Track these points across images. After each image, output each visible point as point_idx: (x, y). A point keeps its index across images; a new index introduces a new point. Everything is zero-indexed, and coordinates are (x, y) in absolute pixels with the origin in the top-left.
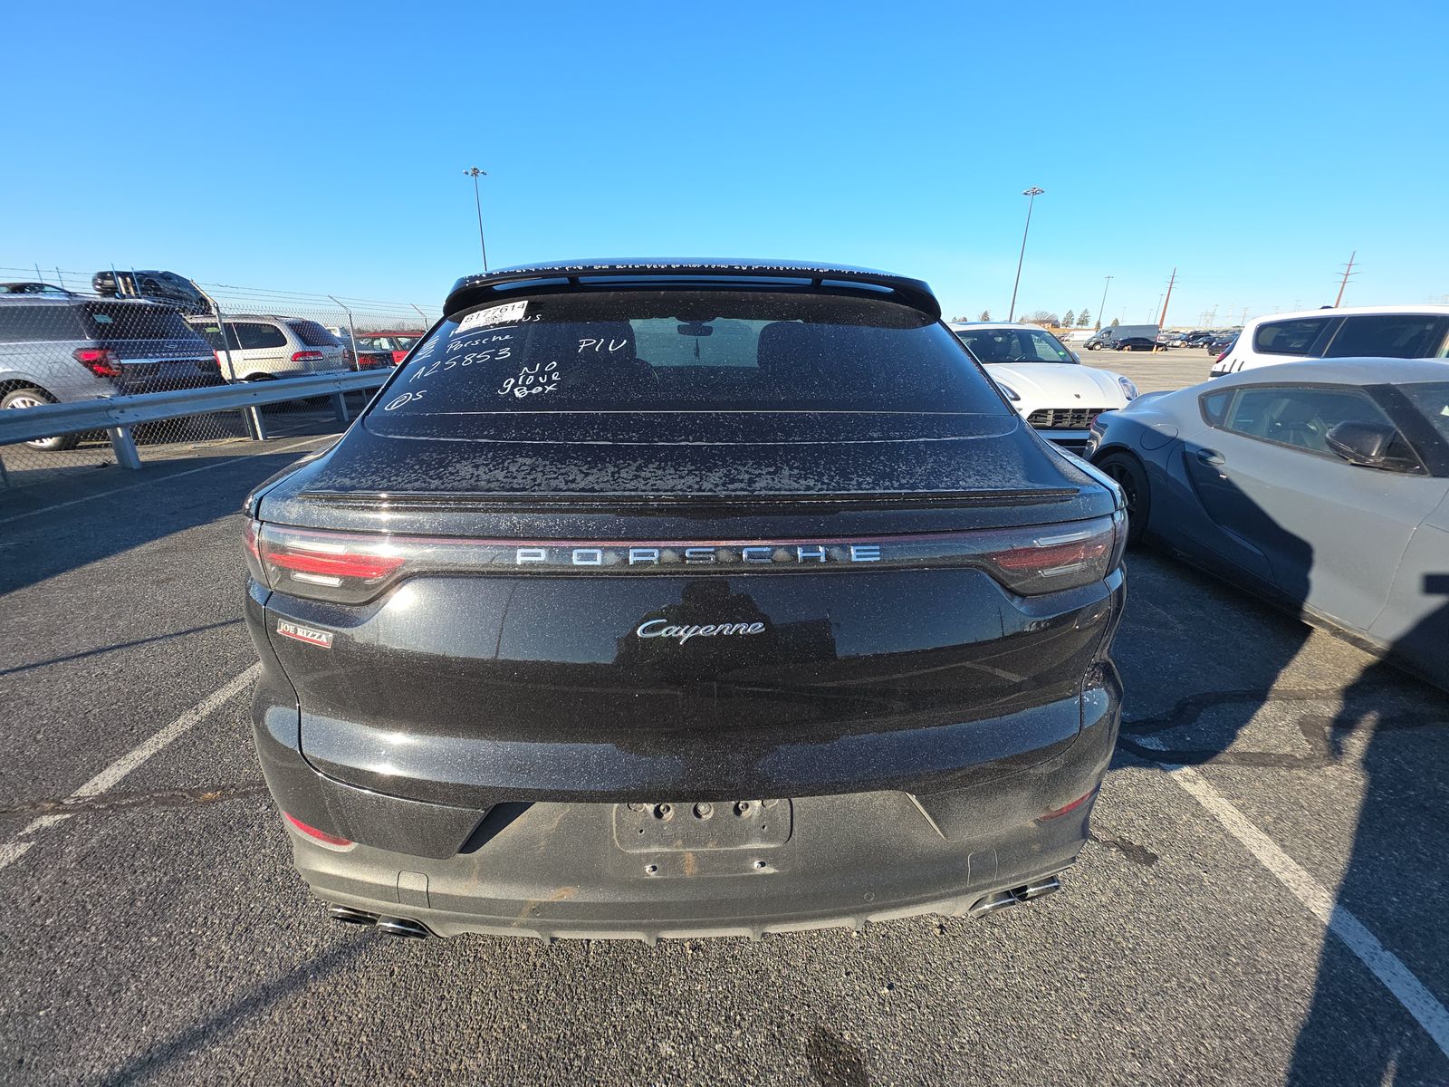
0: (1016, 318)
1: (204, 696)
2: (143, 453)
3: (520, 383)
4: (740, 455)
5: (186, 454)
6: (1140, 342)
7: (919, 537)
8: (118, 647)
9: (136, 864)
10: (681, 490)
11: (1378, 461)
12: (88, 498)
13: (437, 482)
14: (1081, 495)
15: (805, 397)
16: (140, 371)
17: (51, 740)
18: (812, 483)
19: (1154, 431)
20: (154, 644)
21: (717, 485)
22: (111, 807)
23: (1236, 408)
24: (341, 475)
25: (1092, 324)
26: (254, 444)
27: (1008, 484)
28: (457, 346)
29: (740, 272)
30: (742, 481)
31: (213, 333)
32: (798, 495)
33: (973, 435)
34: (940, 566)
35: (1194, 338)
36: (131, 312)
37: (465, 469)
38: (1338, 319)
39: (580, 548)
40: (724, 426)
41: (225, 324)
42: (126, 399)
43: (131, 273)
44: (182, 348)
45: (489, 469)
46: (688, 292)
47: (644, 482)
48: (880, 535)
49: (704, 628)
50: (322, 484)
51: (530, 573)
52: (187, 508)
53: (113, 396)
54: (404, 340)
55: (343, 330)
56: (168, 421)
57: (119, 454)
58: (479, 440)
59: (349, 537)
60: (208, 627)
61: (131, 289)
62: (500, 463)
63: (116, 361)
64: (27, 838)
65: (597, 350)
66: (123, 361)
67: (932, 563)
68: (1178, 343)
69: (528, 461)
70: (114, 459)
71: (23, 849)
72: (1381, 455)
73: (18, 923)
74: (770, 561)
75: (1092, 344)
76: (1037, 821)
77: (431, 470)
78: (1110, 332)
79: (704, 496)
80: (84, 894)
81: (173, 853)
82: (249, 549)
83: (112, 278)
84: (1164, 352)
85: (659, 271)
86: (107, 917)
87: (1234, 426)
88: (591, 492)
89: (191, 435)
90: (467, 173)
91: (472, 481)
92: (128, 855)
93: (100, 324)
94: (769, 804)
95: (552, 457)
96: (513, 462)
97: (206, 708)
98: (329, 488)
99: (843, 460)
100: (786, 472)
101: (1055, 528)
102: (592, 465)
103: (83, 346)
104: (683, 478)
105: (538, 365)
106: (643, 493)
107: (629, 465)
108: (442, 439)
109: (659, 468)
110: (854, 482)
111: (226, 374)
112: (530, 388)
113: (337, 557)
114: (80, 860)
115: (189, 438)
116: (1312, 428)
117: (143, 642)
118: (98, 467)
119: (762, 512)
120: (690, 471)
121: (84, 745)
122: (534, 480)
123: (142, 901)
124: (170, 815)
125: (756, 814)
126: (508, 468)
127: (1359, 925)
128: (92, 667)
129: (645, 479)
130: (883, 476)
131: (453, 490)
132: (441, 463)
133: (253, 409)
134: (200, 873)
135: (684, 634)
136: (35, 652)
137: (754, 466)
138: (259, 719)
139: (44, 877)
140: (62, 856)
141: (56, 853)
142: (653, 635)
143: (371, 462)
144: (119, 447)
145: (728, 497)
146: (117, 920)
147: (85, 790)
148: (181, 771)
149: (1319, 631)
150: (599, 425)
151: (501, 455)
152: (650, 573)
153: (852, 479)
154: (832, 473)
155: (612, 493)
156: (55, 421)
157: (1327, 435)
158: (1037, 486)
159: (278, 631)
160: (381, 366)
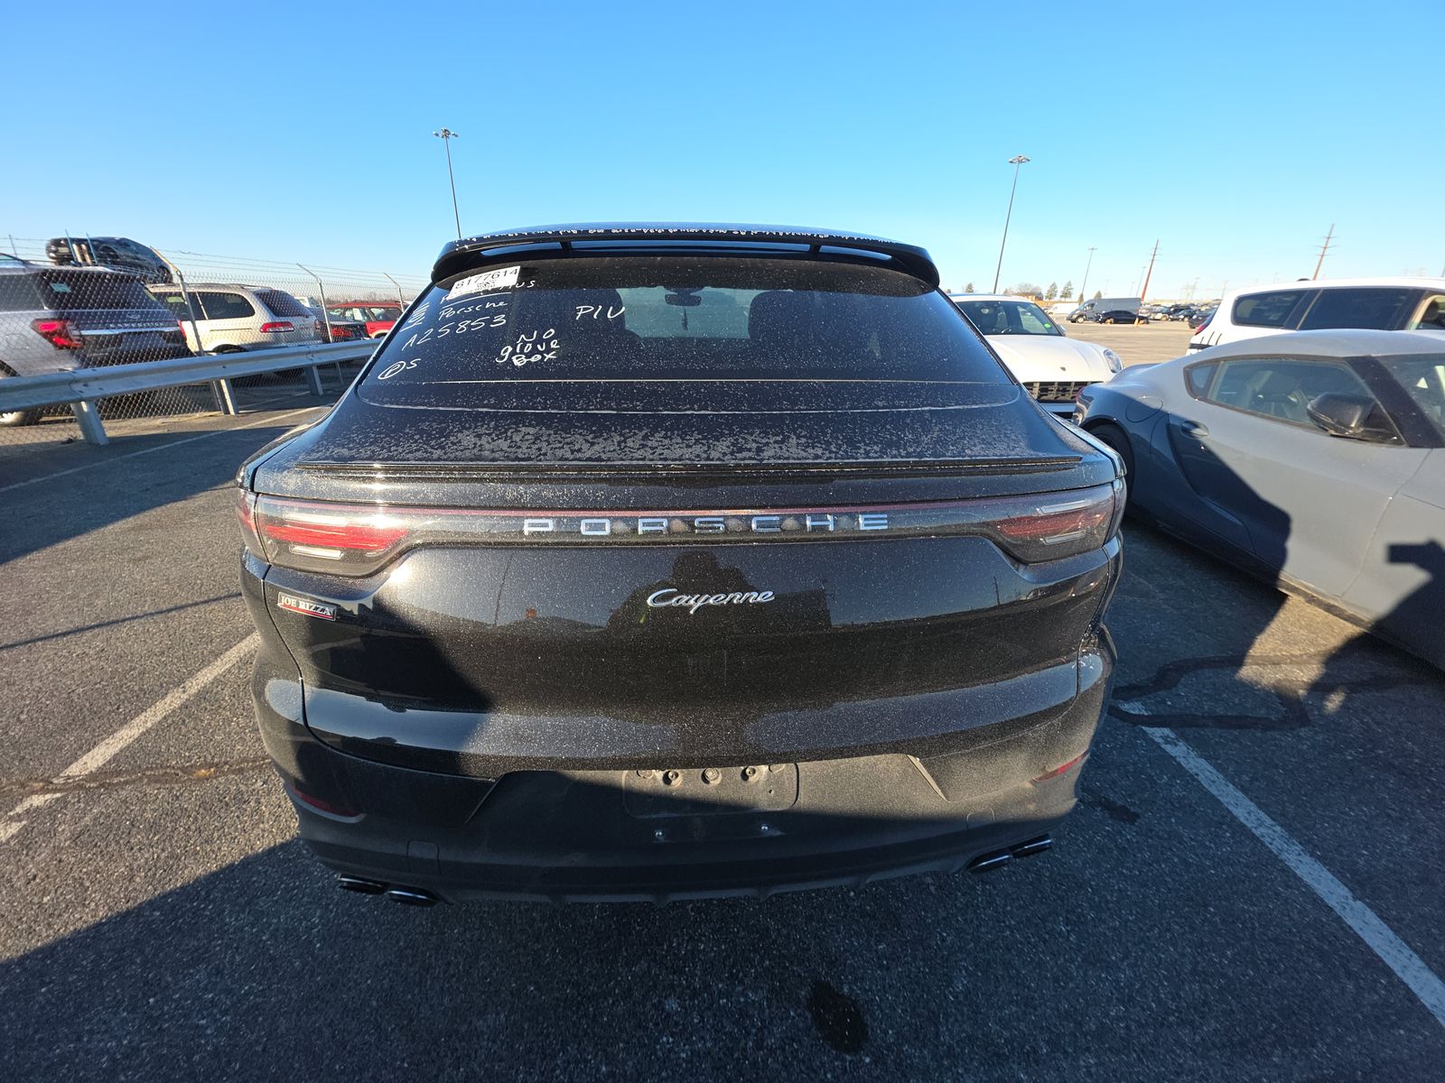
0: (1000, 290)
1: (191, 674)
2: (110, 428)
3: (518, 351)
4: (746, 424)
5: (154, 429)
6: (1122, 315)
7: (925, 505)
8: (98, 626)
9: (132, 841)
10: (689, 459)
11: (1357, 432)
12: (55, 475)
13: (438, 453)
14: (1084, 464)
15: (809, 365)
16: (103, 342)
17: (35, 720)
18: (819, 452)
19: (1140, 403)
20: (135, 623)
21: (725, 454)
22: (102, 785)
23: (1221, 380)
24: (338, 446)
25: (1075, 297)
26: (226, 418)
27: (1013, 453)
28: (449, 313)
29: (739, 238)
30: (749, 450)
31: (177, 303)
32: (807, 464)
33: (977, 404)
34: (946, 535)
35: (1176, 311)
36: (91, 280)
37: (468, 439)
38: (1313, 292)
39: (587, 518)
40: (729, 395)
41: (189, 293)
42: (89, 372)
43: (86, 240)
44: (145, 318)
45: (492, 439)
46: (686, 258)
47: (651, 452)
48: (887, 503)
49: (715, 597)
50: (319, 454)
51: (538, 543)
52: (158, 485)
53: (76, 369)
54: (376, 311)
55: (311, 300)
56: (135, 395)
57: (85, 429)
58: (480, 410)
59: (349, 508)
60: (191, 605)
61: (87, 256)
62: (503, 433)
63: (76, 333)
64: (18, 818)
65: (595, 317)
66: (84, 333)
67: (938, 530)
68: (1159, 316)
69: (532, 431)
70: (80, 435)
71: (14, 828)
72: (1360, 426)
73: (14, 902)
74: (779, 530)
75: (1075, 316)
76: (1033, 782)
77: (432, 439)
78: (1092, 305)
79: (714, 465)
80: (81, 871)
81: (169, 829)
82: (244, 523)
83: (67, 245)
84: (1145, 326)
85: (656, 236)
86: (107, 893)
87: (1217, 398)
88: (597, 461)
89: (158, 409)
90: (437, 135)
91: (476, 451)
92: (123, 833)
93: (58, 293)
94: (776, 769)
95: (556, 427)
96: (517, 431)
97: (194, 685)
98: (327, 458)
99: (850, 429)
100: (794, 440)
101: (1057, 496)
102: (598, 434)
103: (42, 317)
104: (691, 447)
105: (536, 332)
106: (651, 463)
107: (635, 434)
108: (441, 408)
109: (665, 437)
110: (862, 451)
111: (192, 345)
112: (528, 356)
113: (339, 529)
114: (74, 838)
115: (156, 412)
116: (1293, 399)
117: (124, 620)
118: (63, 443)
119: (771, 480)
120: (697, 441)
121: (70, 724)
122: (539, 449)
123: (141, 878)
124: (164, 792)
125: (763, 778)
126: (511, 438)
127: (1331, 876)
128: (73, 647)
129: (652, 448)
130: (890, 444)
131: (456, 460)
132: (442, 433)
133: (223, 383)
134: (198, 848)
135: (694, 603)
136: (11, 632)
137: (761, 435)
138: (260, 694)
139: (38, 855)
140: (55, 835)
141: (49, 831)
142: (664, 604)
143: (369, 432)
144: (84, 422)
145: (738, 466)
146: (116, 895)
147: (75, 770)
148: (172, 749)
149: (1294, 599)
150: (602, 393)
151: (504, 424)
152: (659, 543)
153: (859, 448)
154: (840, 442)
155: (620, 463)
156: (16, 395)
157: (1309, 407)
158: (1041, 454)
159: (279, 604)
160: (355, 337)
